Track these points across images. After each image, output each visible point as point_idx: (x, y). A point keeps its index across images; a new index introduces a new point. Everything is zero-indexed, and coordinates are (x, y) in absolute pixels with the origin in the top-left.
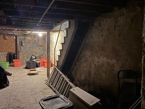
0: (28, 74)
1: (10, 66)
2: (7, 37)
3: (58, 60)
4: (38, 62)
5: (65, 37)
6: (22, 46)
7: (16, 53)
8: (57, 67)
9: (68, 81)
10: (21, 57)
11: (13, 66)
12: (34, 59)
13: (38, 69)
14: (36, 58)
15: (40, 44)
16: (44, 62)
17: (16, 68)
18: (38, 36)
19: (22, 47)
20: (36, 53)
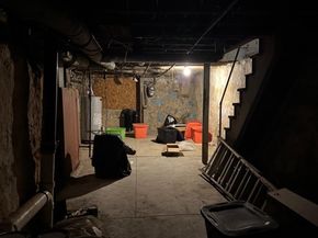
0: (163, 154)
1: (127, 135)
2: (121, 80)
3: (228, 126)
4: (180, 129)
5: (247, 76)
6: (149, 96)
7: (138, 110)
8: (226, 141)
9: (257, 175)
10: (146, 118)
11: (133, 136)
12: (172, 123)
13: (182, 145)
14: (175, 122)
15: (184, 92)
16: (193, 131)
17: (138, 140)
18: (181, 75)
19: (149, 99)
20: (176, 111)
